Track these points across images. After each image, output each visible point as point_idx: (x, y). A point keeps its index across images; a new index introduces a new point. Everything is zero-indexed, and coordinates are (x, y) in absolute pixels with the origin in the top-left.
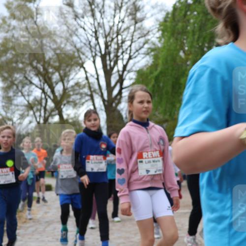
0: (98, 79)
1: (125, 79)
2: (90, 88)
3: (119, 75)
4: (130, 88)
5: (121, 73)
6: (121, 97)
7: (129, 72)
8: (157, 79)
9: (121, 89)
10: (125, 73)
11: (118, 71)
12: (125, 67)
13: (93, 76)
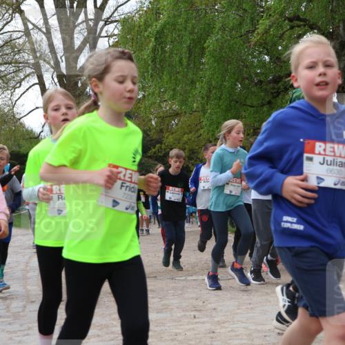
0: (48, 34)
1: (100, 36)
2: (34, 51)
5: (91, 23)
8: (160, 36)
11: (87, 20)
13: (40, 29)
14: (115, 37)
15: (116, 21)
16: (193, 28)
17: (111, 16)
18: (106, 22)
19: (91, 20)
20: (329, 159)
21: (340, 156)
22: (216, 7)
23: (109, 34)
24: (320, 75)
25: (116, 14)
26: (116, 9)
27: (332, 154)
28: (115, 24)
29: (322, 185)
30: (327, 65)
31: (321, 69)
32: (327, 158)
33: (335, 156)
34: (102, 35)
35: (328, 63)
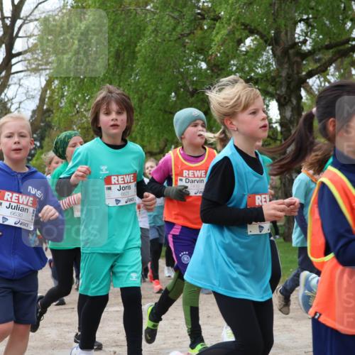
1: (17, 36)
3: (4, 25)
4: (28, 56)
5: (8, 22)
6: (9, 74)
7: (26, 21)
9: (10, 56)
10: (19, 22)
11: (3, 18)
12: (17, 9)
14: (34, 38)
15: (36, 20)
16: (122, 30)
17: (30, 15)
18: (25, 20)
19: (7, 18)
20: (14, 204)
21: (23, 204)
22: (148, 7)
23: (28, 34)
24: (15, 143)
25: (36, 12)
26: (37, 7)
27: (17, 201)
28: (36, 23)
29: (6, 223)
30: (22, 136)
31: (16, 139)
32: (12, 204)
33: (18, 202)
34: (20, 35)
35: (22, 134)
